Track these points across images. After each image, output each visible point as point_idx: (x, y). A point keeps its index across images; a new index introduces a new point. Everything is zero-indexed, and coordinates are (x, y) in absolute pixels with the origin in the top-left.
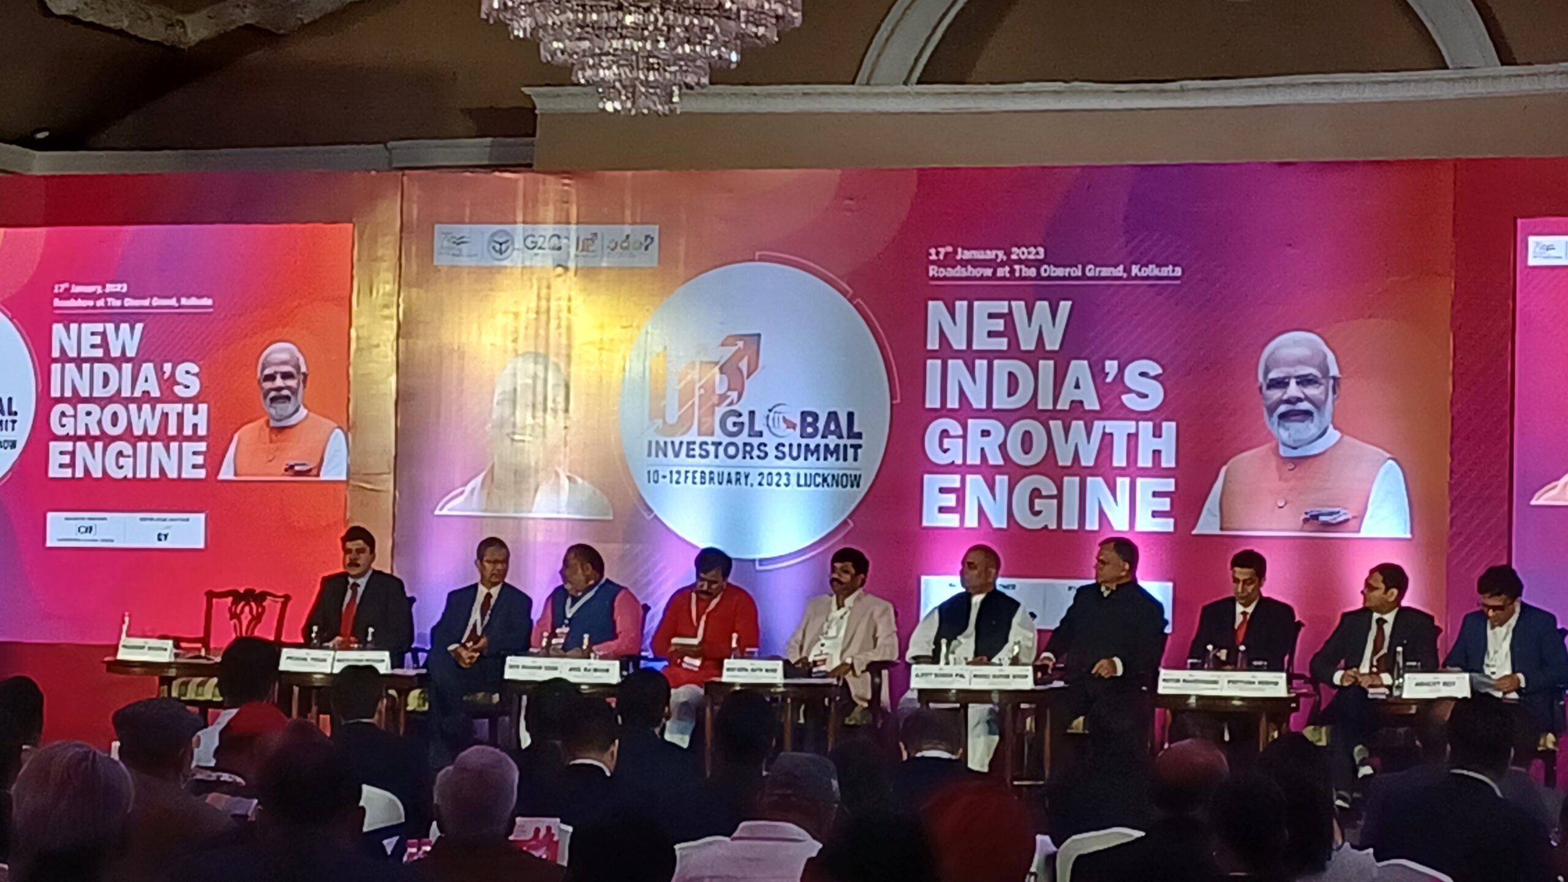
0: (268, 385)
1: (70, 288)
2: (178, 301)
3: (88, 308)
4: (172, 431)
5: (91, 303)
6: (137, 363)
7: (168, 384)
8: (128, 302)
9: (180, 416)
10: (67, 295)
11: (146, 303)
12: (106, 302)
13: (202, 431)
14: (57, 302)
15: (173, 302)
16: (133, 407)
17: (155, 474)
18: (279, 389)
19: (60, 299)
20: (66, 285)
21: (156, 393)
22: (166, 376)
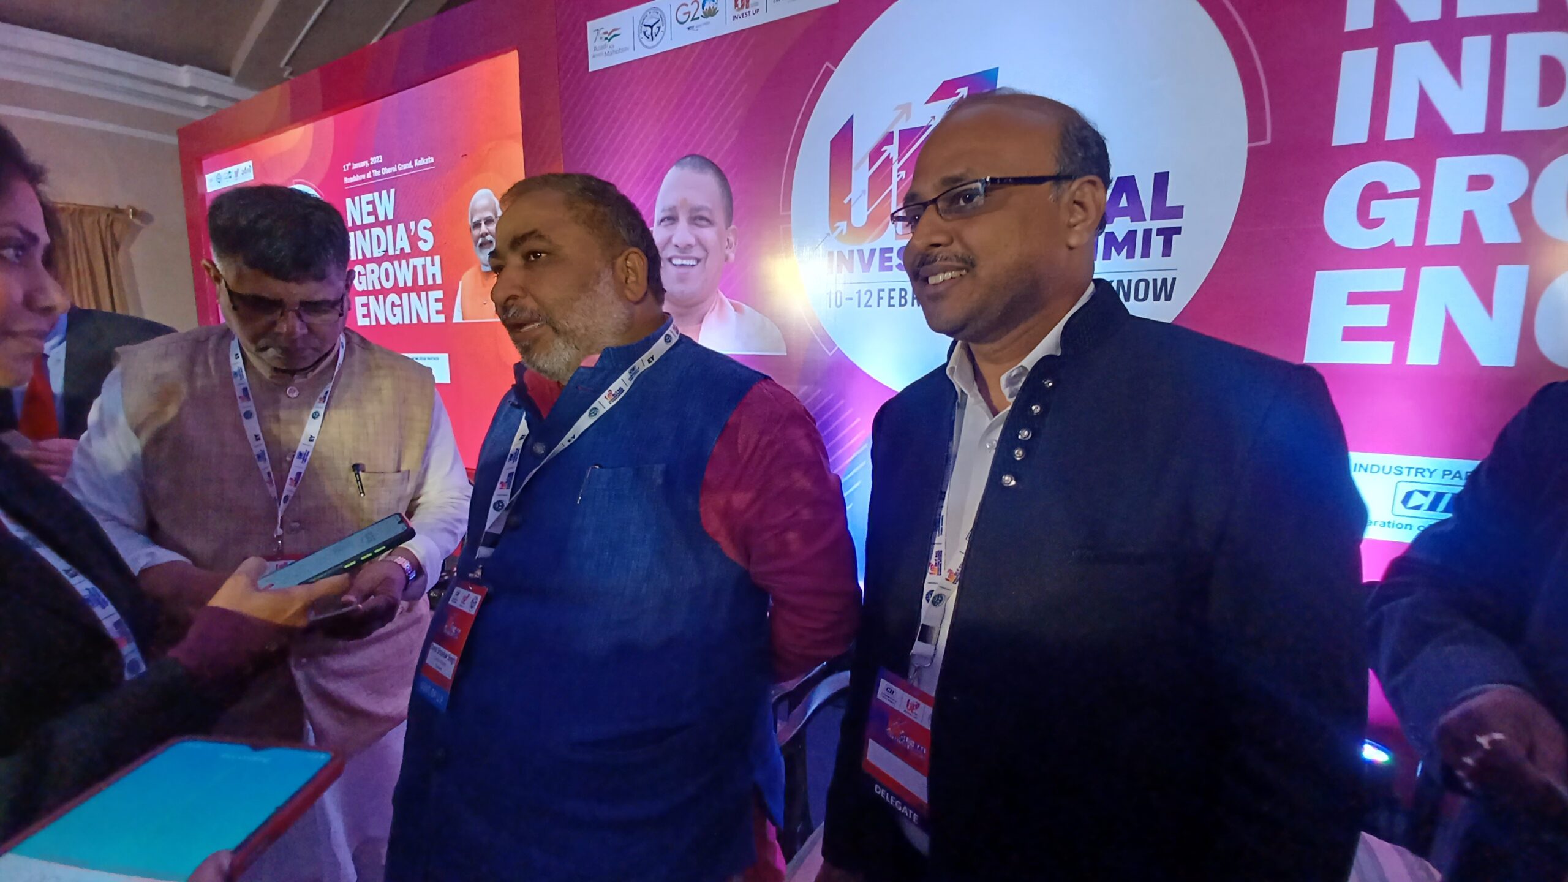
0: (476, 232)
1: (351, 166)
2: (413, 163)
3: (363, 181)
4: (421, 282)
5: (363, 177)
6: (394, 223)
7: (414, 239)
8: (386, 171)
9: (424, 267)
10: (351, 173)
11: (394, 169)
12: (372, 174)
13: (439, 281)
14: (347, 180)
15: (409, 165)
16: (396, 263)
17: (415, 321)
18: (483, 236)
19: (348, 177)
20: (349, 164)
21: (408, 250)
22: (412, 233)
